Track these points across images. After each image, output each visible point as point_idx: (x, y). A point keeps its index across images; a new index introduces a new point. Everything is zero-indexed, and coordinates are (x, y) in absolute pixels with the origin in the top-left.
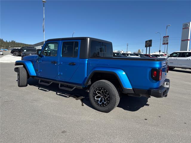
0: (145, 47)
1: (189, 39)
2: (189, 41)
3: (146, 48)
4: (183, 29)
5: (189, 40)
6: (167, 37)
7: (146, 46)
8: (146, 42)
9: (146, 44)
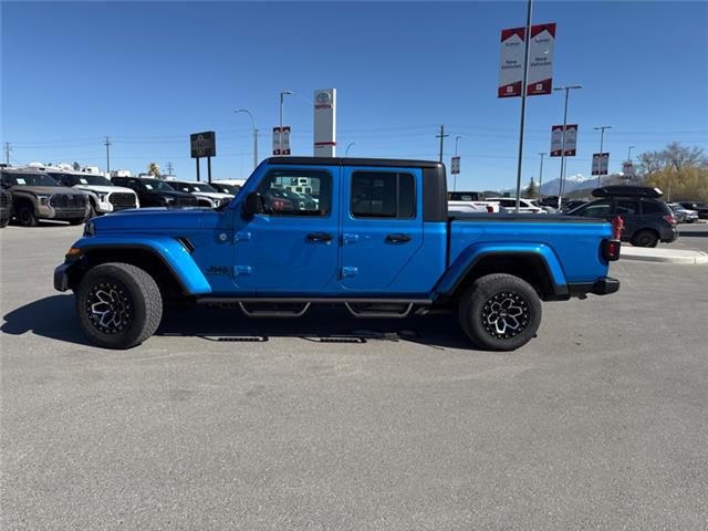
0: (193, 156)
1: (334, 141)
2: (334, 147)
3: (195, 160)
4: (317, 107)
5: (333, 144)
6: (284, 129)
7: (195, 154)
8: (194, 137)
9: (192, 146)
